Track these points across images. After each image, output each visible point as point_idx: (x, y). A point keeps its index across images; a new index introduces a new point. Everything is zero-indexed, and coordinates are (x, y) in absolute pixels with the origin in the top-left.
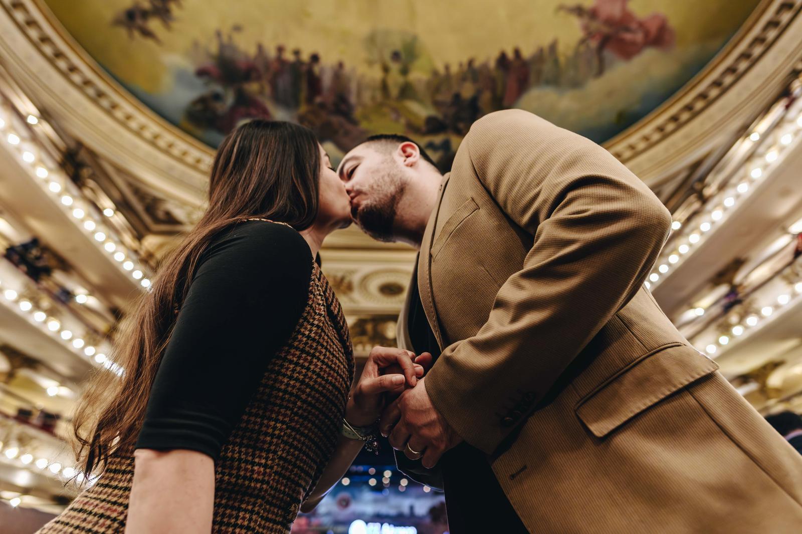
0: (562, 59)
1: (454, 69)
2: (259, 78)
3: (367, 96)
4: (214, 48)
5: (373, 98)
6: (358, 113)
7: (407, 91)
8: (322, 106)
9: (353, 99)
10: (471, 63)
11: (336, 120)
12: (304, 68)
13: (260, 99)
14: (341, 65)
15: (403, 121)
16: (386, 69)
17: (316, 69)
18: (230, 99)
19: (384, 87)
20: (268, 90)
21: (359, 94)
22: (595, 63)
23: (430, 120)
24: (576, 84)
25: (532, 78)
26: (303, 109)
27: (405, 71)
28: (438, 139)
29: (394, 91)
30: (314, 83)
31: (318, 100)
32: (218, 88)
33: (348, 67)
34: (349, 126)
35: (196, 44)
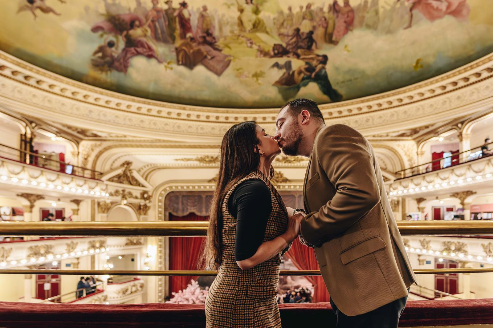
0: (381, 11)
1: (296, 10)
2: (141, 25)
3: (227, 31)
4: (102, 10)
5: (232, 32)
6: (220, 43)
7: (257, 26)
8: (192, 39)
9: (216, 33)
10: (309, 6)
11: (205, 49)
12: (176, 14)
13: (144, 39)
14: (205, 9)
15: (255, 47)
16: (242, 11)
17: (185, 13)
18: (122, 44)
19: (241, 23)
20: (149, 33)
21: (221, 29)
22: (407, 17)
23: (276, 47)
24: (389, 31)
25: (356, 22)
26: (179, 43)
27: (256, 11)
28: (282, 61)
29: (248, 26)
30: (185, 24)
31: (189, 35)
32: (111, 38)
33: (210, 9)
34: (214, 53)
35: (87, 9)
